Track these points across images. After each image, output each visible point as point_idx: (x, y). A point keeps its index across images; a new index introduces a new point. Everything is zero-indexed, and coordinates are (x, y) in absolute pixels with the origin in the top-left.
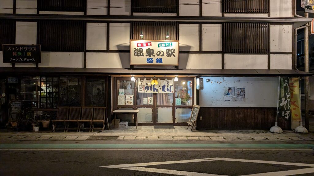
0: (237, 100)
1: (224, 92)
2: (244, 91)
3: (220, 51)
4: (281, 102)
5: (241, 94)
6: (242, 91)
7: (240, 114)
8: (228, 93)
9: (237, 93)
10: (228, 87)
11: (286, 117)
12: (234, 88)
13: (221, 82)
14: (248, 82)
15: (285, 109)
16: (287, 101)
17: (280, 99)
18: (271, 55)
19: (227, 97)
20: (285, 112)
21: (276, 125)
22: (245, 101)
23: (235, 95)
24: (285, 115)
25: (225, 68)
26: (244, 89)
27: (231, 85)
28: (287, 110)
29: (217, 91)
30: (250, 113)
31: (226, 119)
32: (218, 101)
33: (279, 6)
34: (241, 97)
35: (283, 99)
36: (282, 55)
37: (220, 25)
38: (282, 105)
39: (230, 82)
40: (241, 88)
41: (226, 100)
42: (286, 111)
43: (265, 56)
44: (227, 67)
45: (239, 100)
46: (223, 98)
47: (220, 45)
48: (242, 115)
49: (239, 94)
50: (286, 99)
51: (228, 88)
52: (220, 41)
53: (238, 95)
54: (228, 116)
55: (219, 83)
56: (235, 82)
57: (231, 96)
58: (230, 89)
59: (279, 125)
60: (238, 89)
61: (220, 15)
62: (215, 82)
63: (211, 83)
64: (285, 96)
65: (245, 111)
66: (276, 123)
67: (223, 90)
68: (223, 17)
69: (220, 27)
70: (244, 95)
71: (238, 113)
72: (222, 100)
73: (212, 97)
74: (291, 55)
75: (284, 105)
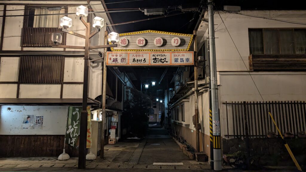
0: (35, 128)
1: (23, 120)
2: (42, 119)
3: (16, 81)
4: (68, 129)
5: (39, 122)
6: (40, 119)
7: (36, 141)
8: (27, 121)
9: (36, 121)
10: (28, 115)
11: (71, 145)
12: (33, 116)
13: (21, 111)
14: (46, 111)
15: (71, 136)
16: (74, 128)
17: (68, 126)
18: (64, 85)
19: (25, 125)
20: (71, 140)
21: (64, 152)
22: (42, 129)
23: (33, 123)
24: (71, 142)
25: (19, 98)
26: (43, 117)
27: (30, 114)
28: (74, 137)
29: (16, 119)
30: (46, 140)
31: (22, 146)
32: (16, 129)
33: (74, 40)
34: (39, 124)
35: (70, 127)
36: (75, 85)
37: (19, 57)
38: (68, 132)
39: (30, 110)
40: (40, 116)
41: (24, 128)
42: (72, 138)
43: (59, 86)
44: (22, 96)
45: (37, 127)
46: (22, 126)
47: (16, 76)
48: (38, 143)
49: (38, 122)
50: (72, 127)
51: (27, 117)
52: (17, 72)
53: (36, 123)
54: (24, 143)
55: (19, 111)
56: (34, 111)
57: (29, 123)
58: (29, 117)
59: (66, 152)
60: (37, 117)
61: (19, 49)
62: (15, 111)
63: (12, 111)
64: (72, 124)
65: (42, 138)
66: (64, 150)
67: (22, 118)
68: (22, 51)
69: (18, 60)
70: (42, 123)
71: (34, 141)
72: (20, 128)
73: (11, 125)
74: (83, 85)
75: (70, 133)
